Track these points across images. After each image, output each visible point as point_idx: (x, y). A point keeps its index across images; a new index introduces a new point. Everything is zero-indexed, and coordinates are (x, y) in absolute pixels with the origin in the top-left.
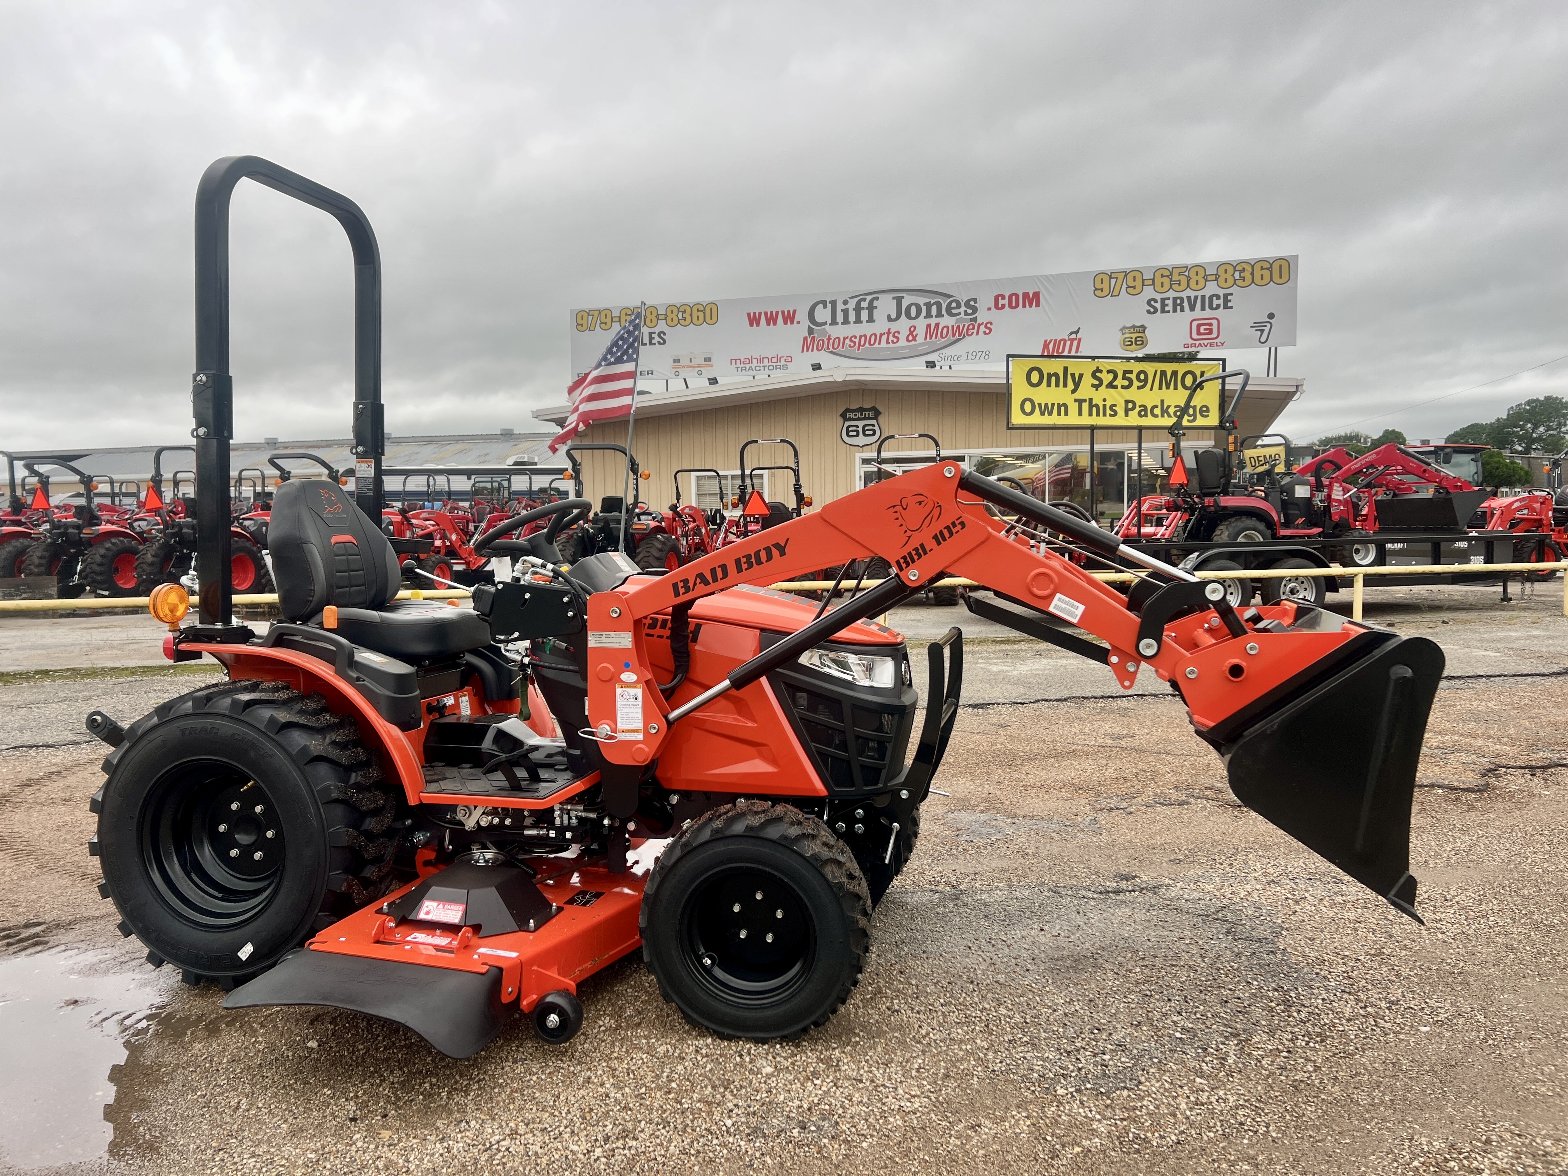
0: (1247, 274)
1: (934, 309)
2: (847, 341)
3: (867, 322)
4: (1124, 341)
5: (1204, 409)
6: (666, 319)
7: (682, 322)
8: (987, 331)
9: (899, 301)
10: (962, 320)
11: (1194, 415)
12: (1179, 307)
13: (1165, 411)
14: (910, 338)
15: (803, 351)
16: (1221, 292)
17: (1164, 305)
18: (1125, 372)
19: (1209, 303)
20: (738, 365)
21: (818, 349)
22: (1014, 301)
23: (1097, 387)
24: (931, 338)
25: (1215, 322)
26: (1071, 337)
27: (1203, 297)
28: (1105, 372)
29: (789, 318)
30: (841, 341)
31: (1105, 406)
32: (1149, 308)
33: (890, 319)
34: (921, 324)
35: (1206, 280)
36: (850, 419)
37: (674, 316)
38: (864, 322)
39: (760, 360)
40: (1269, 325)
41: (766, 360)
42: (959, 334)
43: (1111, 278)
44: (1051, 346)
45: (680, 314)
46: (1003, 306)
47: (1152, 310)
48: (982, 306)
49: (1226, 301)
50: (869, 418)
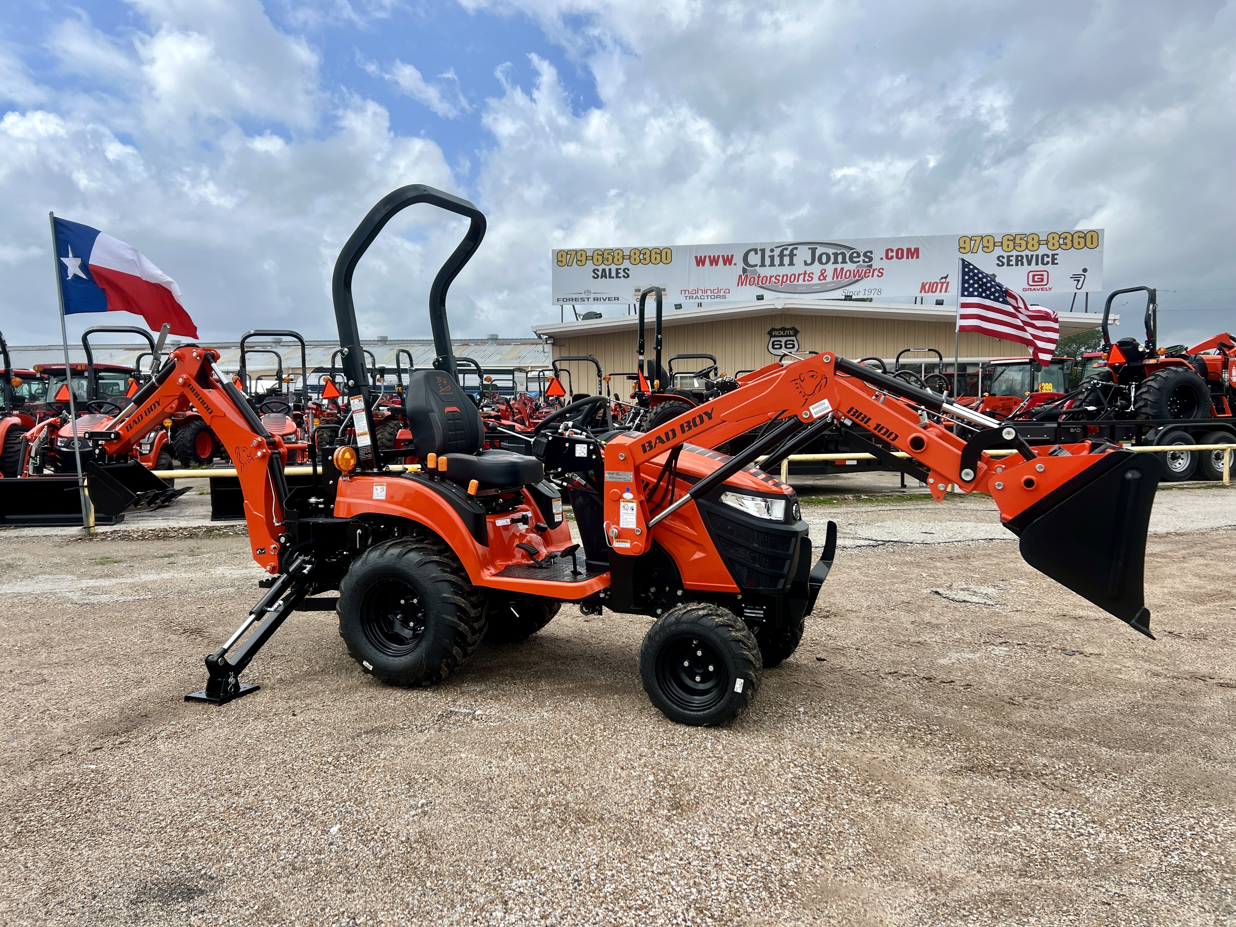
0: (1068, 241)
1: (840, 258)
2: (773, 279)
3: (789, 265)
6: (630, 259)
7: (642, 261)
8: (880, 275)
9: (813, 251)
10: (861, 266)
12: (1020, 262)
14: (822, 278)
15: (738, 285)
16: (1050, 253)
17: (1009, 260)
19: (1041, 260)
20: (687, 294)
21: (750, 284)
22: (900, 254)
24: (837, 278)
25: (1045, 274)
26: (942, 281)
27: (1037, 256)
29: (728, 261)
30: (768, 279)
32: (999, 262)
33: (806, 263)
34: (830, 268)
35: (1040, 244)
36: (775, 336)
37: (636, 257)
38: (786, 265)
39: (705, 291)
40: (1083, 277)
41: (709, 292)
42: (858, 277)
43: (971, 240)
44: (927, 287)
45: (642, 255)
46: (892, 257)
47: (1001, 264)
48: (876, 257)
49: (1053, 259)
50: (790, 336)
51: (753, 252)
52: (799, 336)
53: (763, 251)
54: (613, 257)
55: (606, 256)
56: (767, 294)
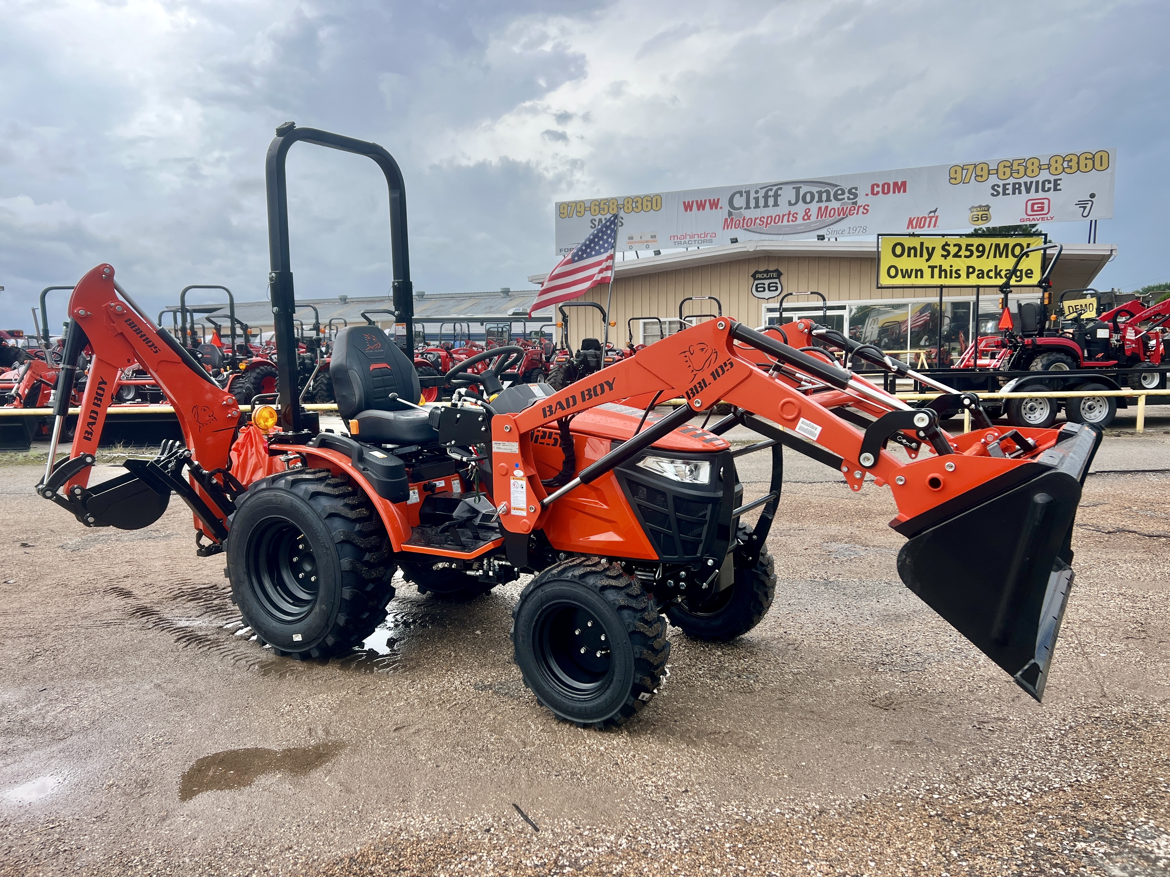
0: (1074, 164)
1: (824, 196)
2: (758, 221)
3: (773, 206)
4: (973, 218)
5: (1029, 272)
6: (624, 207)
7: (635, 209)
8: (865, 212)
9: (798, 190)
10: (846, 203)
11: (1021, 276)
12: (1017, 191)
13: (998, 274)
14: (806, 217)
15: (724, 229)
16: (1052, 178)
17: (1005, 189)
18: (968, 245)
19: (1042, 186)
20: (676, 240)
21: (735, 227)
22: (886, 189)
23: (945, 257)
24: (821, 217)
25: (1046, 202)
26: (930, 215)
27: (1037, 182)
28: (952, 246)
29: (714, 204)
30: (752, 221)
31: (951, 271)
32: (993, 192)
33: (790, 204)
34: (814, 207)
35: (1040, 169)
36: (759, 279)
37: (629, 205)
38: (771, 206)
39: (692, 236)
40: (1090, 203)
41: (696, 236)
42: (843, 214)
43: (963, 169)
44: (914, 223)
45: (634, 204)
46: (878, 192)
47: (995, 193)
48: (861, 193)
49: (1056, 184)
50: (773, 278)
51: (738, 195)
52: (782, 278)
53: (748, 193)
54: (609, 207)
55: (602, 206)
56: (744, 237)
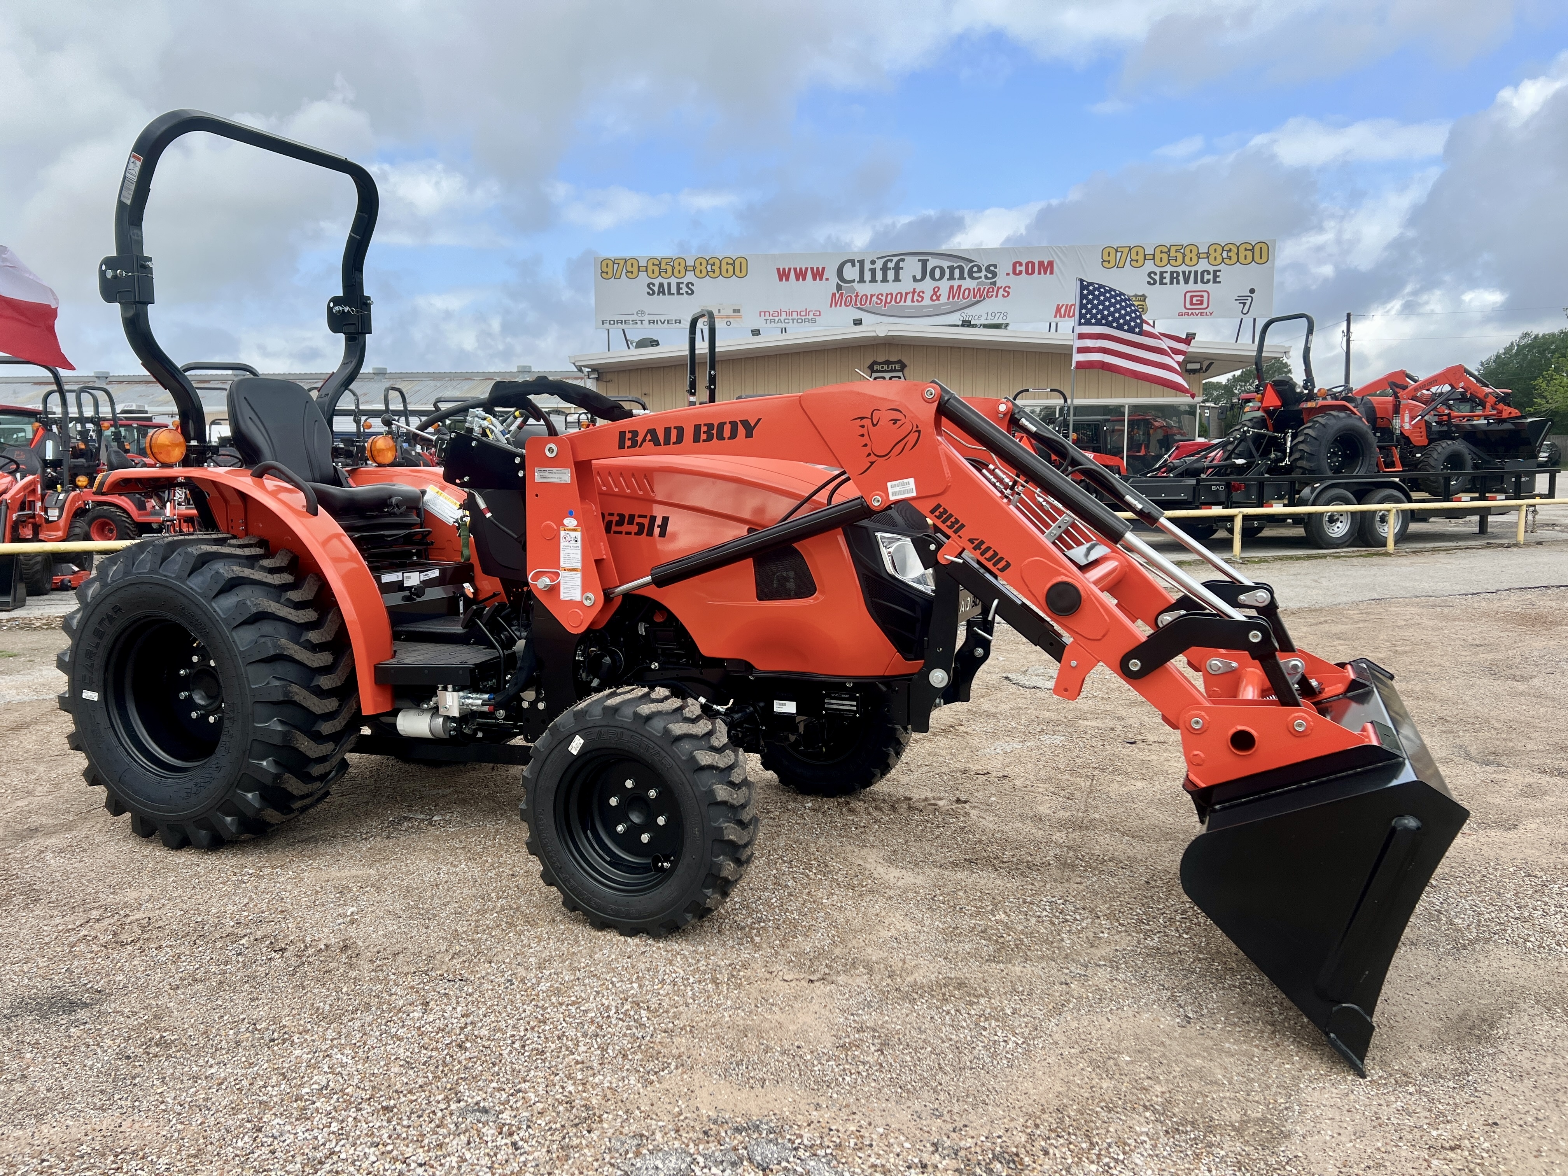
0: (1233, 254)
1: (957, 273)
2: (874, 298)
3: (894, 281)
6: (694, 270)
7: (710, 274)
8: (1006, 294)
9: (924, 263)
10: (982, 283)
12: (1175, 280)
14: (934, 298)
15: (831, 306)
16: (1211, 269)
17: (1162, 278)
19: (1200, 277)
20: (767, 317)
21: (845, 305)
22: (1030, 269)
24: (953, 298)
25: (1205, 295)
27: (1196, 272)
29: (818, 274)
30: (868, 298)
32: (1150, 280)
33: (915, 279)
34: (944, 285)
35: (1199, 258)
36: (877, 371)
37: (703, 268)
38: (891, 281)
39: (789, 313)
40: (1250, 299)
41: (795, 314)
42: (979, 297)
43: (1117, 251)
44: (1063, 310)
45: (709, 266)
46: (1021, 272)
47: (1152, 282)
49: (1215, 276)
50: (895, 371)
51: (849, 264)
52: (906, 371)
53: (862, 262)
54: (673, 268)
55: (663, 266)
56: (866, 318)
